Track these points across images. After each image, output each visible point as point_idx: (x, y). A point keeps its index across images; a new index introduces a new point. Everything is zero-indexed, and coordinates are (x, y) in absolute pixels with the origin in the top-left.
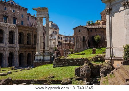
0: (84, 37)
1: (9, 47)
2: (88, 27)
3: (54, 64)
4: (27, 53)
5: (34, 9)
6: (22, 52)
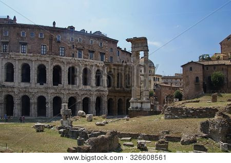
0: (197, 78)
1: (96, 91)
2: (202, 63)
3: (166, 115)
4: (118, 99)
5: (128, 40)
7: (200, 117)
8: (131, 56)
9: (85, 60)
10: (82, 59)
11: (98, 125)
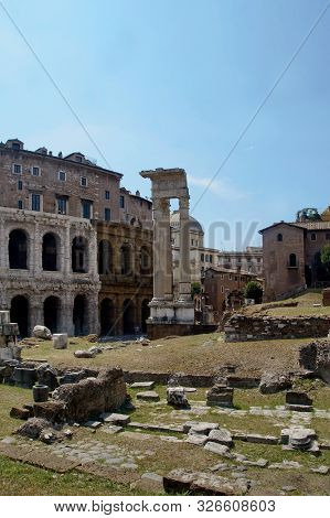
0: (293, 257)
1: (74, 282)
2: (302, 225)
3: (228, 333)
4: (122, 299)
5: (144, 174)
6: (110, 297)
7: (299, 337)
8: (149, 208)
9: (49, 214)
10: (41, 212)
11: (79, 356)
